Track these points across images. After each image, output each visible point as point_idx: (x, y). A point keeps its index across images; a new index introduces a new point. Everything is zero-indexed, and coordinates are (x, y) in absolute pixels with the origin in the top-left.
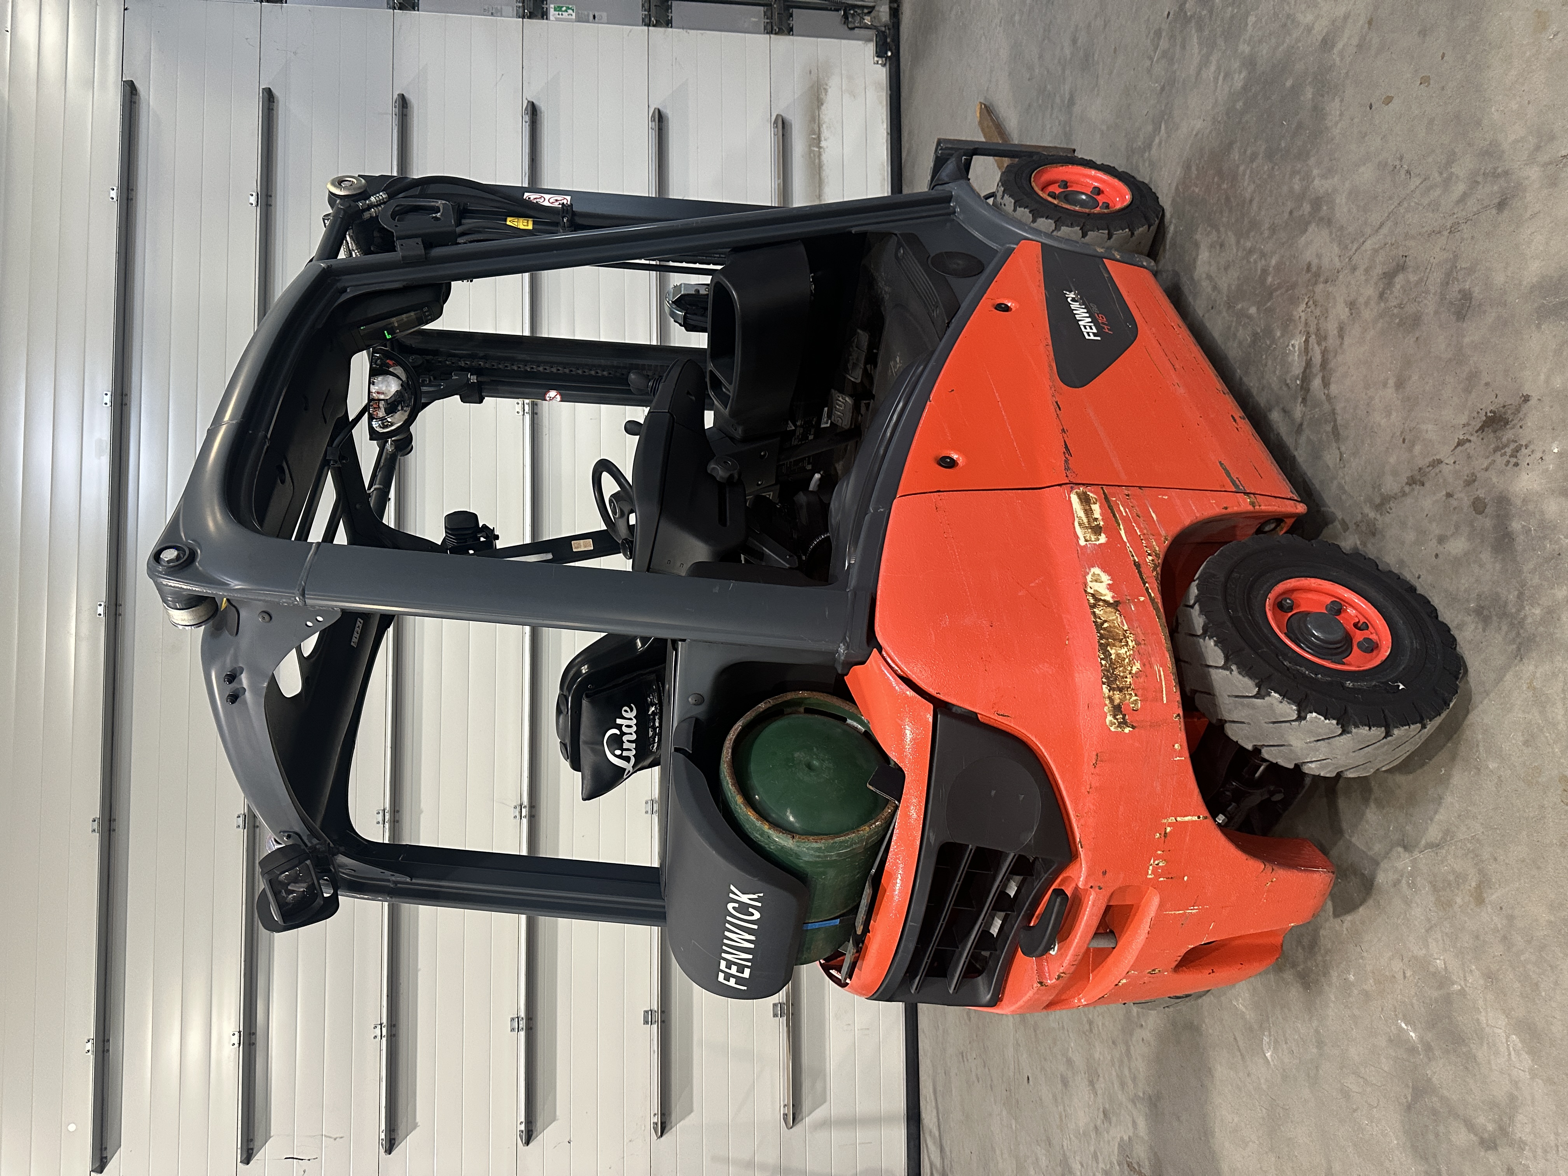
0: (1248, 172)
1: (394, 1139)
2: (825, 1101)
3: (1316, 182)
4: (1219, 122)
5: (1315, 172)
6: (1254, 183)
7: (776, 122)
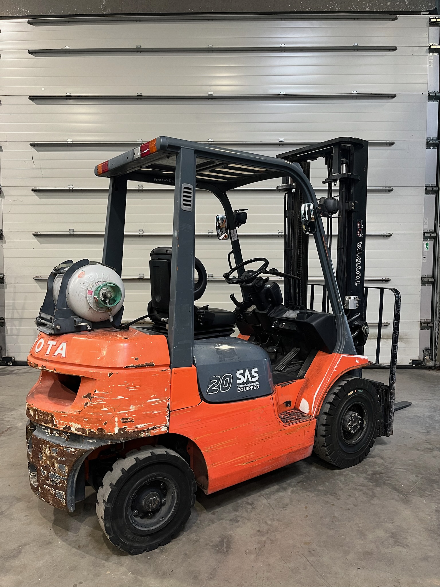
1: (36, 192)
3: (292, 489)
5: (295, 489)
7: (387, 323)
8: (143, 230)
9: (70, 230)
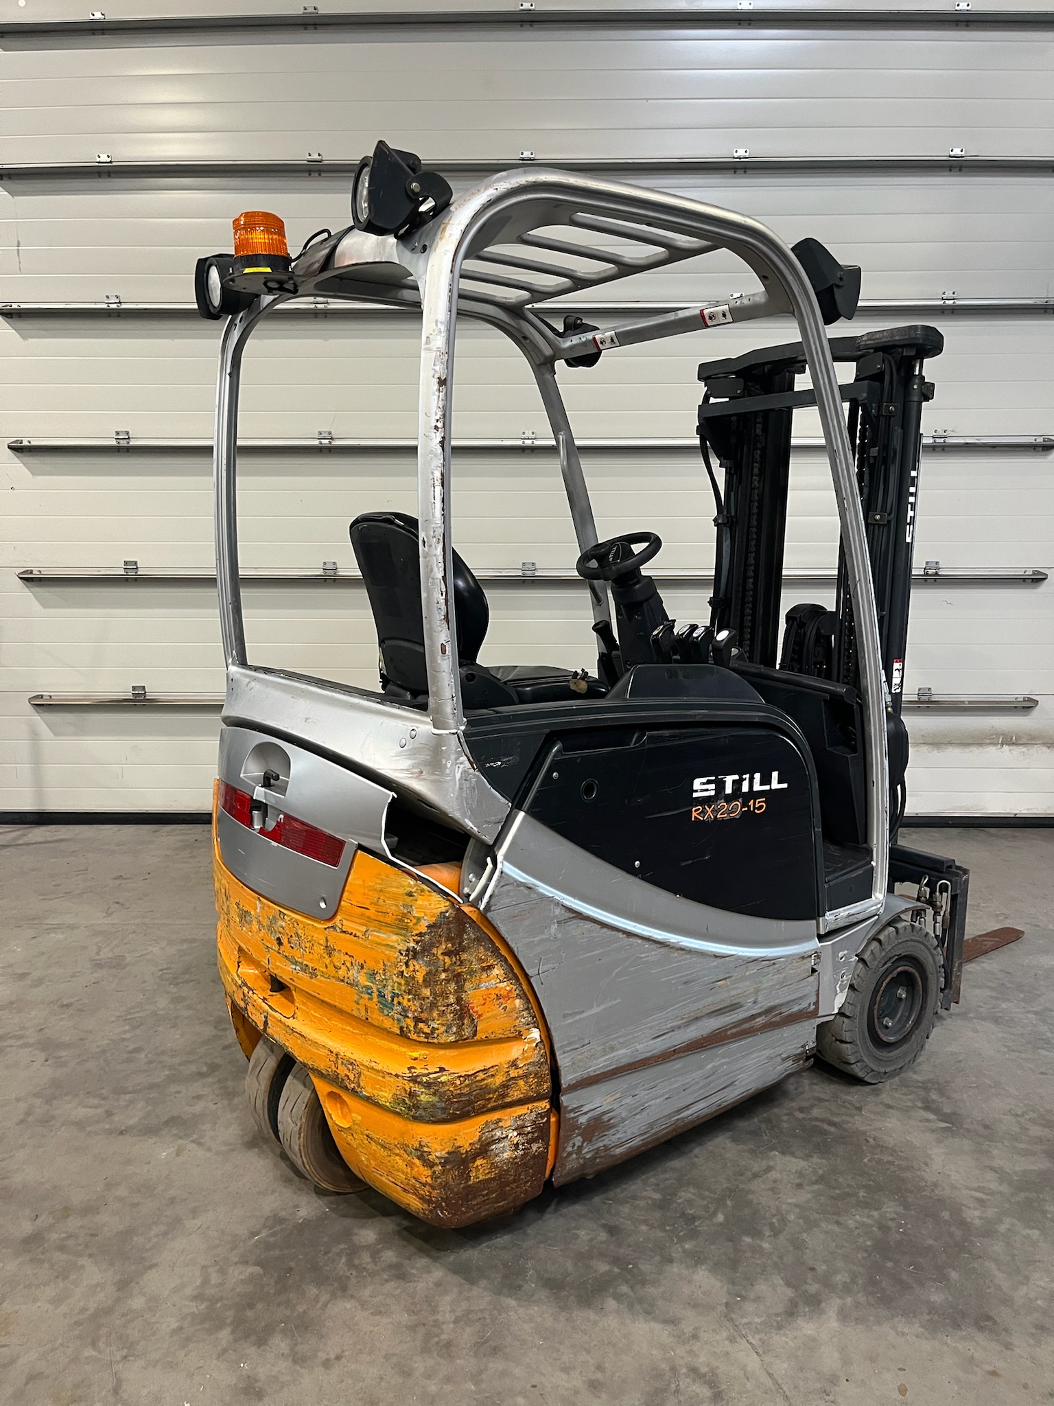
0: (870, 1222)
1: (12, 317)
2: (55, 735)
3: (839, 1301)
4: (933, 1191)
5: (849, 1300)
6: (856, 1228)
7: (1030, 700)
8: (330, 433)
9: (118, 433)
